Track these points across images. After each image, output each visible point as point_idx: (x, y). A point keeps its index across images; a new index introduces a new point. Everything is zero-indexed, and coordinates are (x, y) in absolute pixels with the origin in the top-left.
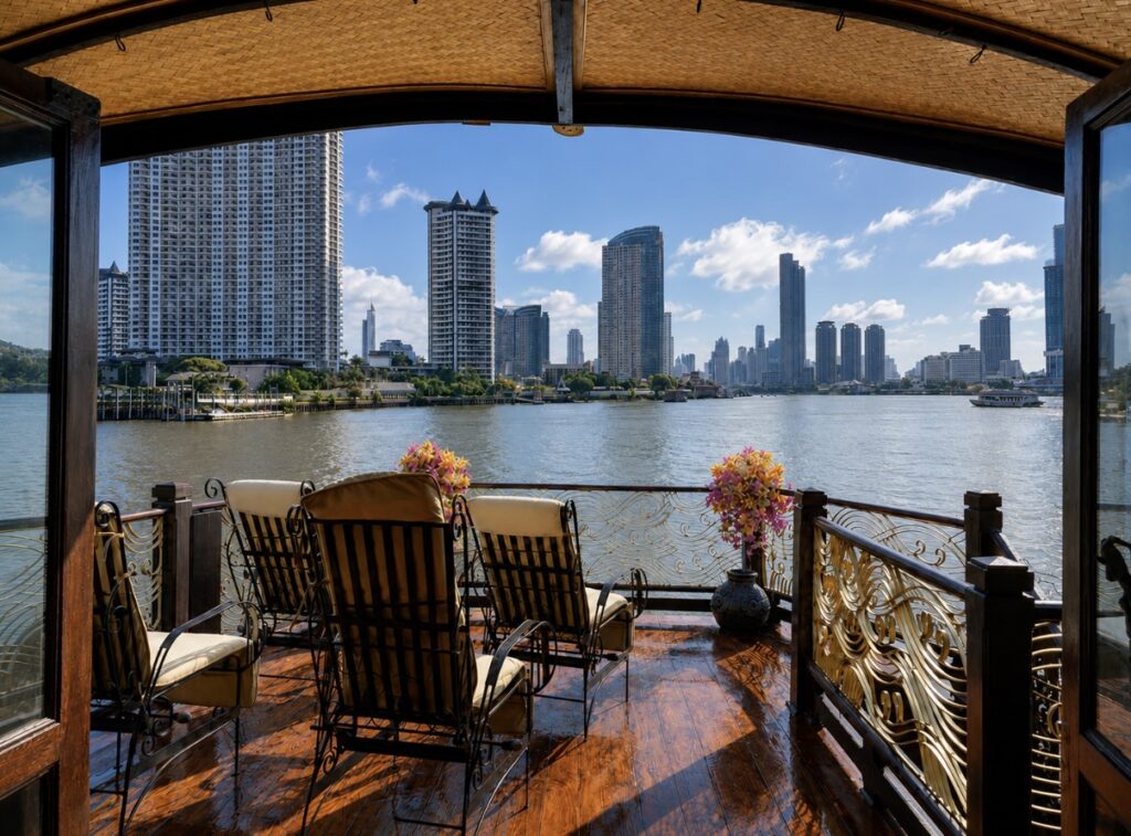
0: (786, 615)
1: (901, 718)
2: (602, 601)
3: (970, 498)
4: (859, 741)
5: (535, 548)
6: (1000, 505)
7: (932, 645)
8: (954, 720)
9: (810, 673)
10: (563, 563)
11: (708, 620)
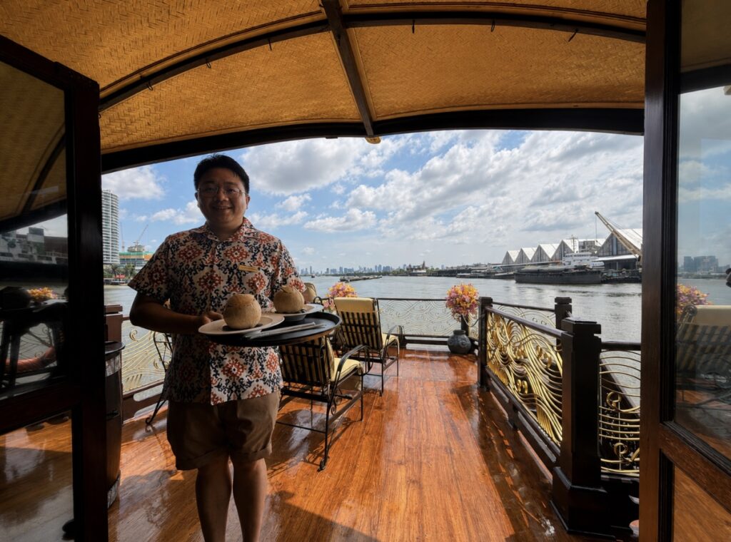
0: (476, 347)
1: (526, 392)
2: (388, 338)
3: (557, 300)
4: (507, 400)
5: (351, 316)
6: (571, 302)
7: (542, 360)
8: (553, 395)
9: (486, 372)
10: (372, 323)
11: (446, 348)
